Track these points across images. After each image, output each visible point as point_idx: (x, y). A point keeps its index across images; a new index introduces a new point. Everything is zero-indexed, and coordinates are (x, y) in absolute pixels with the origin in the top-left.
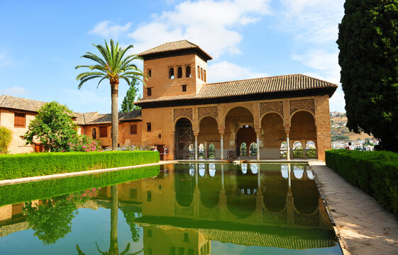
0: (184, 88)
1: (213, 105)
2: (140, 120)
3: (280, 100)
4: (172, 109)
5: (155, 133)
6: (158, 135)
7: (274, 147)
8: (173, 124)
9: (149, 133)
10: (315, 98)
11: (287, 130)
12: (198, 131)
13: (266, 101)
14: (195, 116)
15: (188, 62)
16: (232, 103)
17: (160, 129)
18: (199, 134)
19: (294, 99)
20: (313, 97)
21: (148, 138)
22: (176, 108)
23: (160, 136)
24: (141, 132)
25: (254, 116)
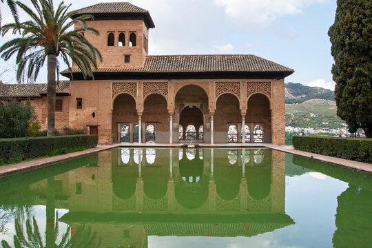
0: (127, 58)
1: (162, 81)
2: (67, 95)
3: (237, 80)
4: (110, 83)
5: (88, 111)
6: (91, 113)
7: (222, 130)
8: (111, 101)
9: (79, 111)
10: (272, 82)
11: (244, 112)
12: (142, 111)
13: (223, 80)
14: (140, 93)
15: (133, 29)
16: (185, 81)
17: (94, 106)
18: (143, 113)
19: (251, 80)
20: (270, 80)
21: (78, 117)
22: (116, 81)
23: (94, 115)
24: (68, 109)
25: (209, 96)
